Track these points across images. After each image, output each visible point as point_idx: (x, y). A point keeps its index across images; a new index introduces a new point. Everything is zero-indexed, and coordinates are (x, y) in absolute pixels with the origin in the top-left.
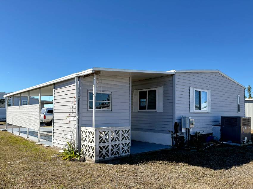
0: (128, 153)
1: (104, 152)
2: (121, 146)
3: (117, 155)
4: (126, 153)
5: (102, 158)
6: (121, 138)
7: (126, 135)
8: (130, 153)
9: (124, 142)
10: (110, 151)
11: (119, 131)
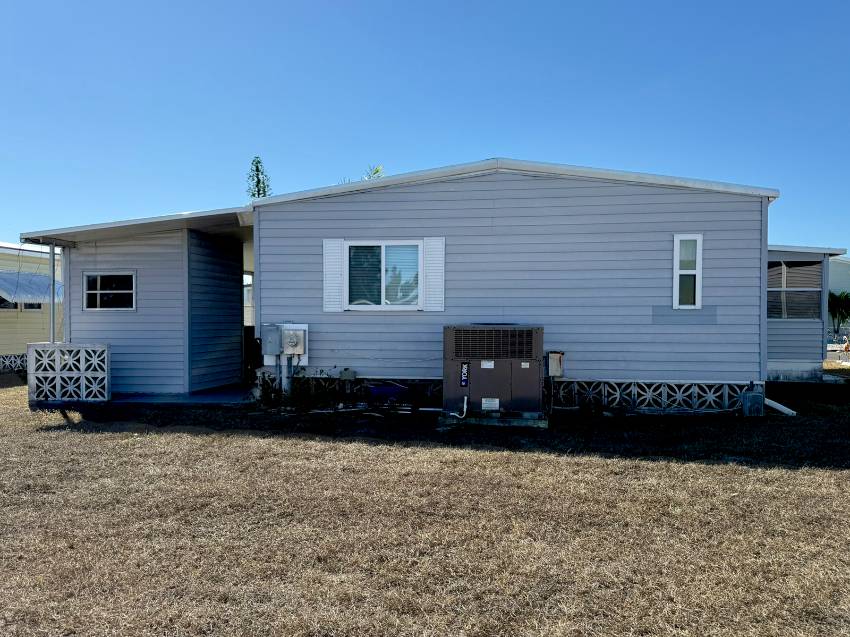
0: (101, 398)
1: (46, 387)
2: (83, 382)
3: (76, 398)
4: (95, 396)
5: (41, 398)
6: (83, 365)
7: (95, 361)
8: (106, 399)
9: (90, 374)
10: (58, 387)
11: (78, 352)
